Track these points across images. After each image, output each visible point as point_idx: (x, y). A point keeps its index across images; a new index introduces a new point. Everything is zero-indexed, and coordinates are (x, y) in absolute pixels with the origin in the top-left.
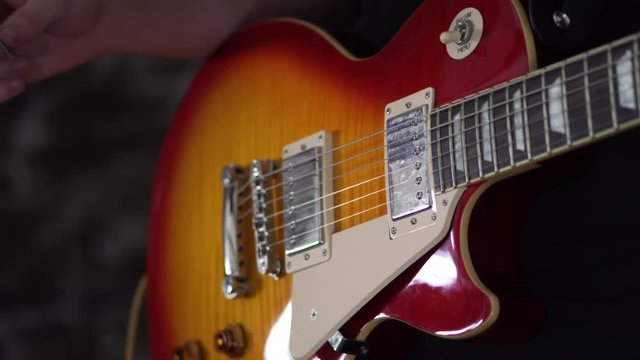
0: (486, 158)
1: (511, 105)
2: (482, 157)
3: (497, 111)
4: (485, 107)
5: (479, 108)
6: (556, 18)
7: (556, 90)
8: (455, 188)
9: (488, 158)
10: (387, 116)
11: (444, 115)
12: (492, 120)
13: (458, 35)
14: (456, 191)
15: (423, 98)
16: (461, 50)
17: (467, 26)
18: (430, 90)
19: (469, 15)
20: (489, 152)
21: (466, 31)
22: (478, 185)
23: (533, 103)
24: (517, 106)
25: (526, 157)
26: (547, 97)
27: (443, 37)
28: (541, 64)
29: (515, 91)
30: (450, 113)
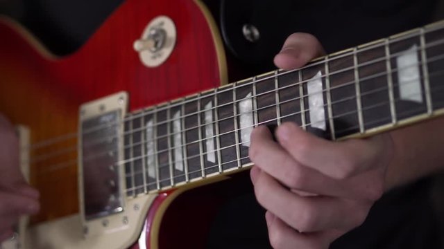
0: (177, 167)
1: (203, 115)
2: (174, 165)
3: (189, 122)
4: (177, 116)
5: (172, 117)
6: (245, 31)
7: (246, 104)
8: (147, 193)
9: (179, 167)
10: (82, 118)
11: (137, 123)
12: (184, 130)
13: (152, 43)
14: (147, 197)
15: (117, 102)
16: (154, 58)
17: (160, 35)
18: (124, 95)
19: (162, 24)
20: (180, 161)
21: (160, 39)
22: (169, 192)
23: (225, 116)
24: (209, 118)
25: (216, 169)
26: (238, 112)
27: (137, 45)
28: (232, 78)
29: (207, 103)
30: (142, 121)
